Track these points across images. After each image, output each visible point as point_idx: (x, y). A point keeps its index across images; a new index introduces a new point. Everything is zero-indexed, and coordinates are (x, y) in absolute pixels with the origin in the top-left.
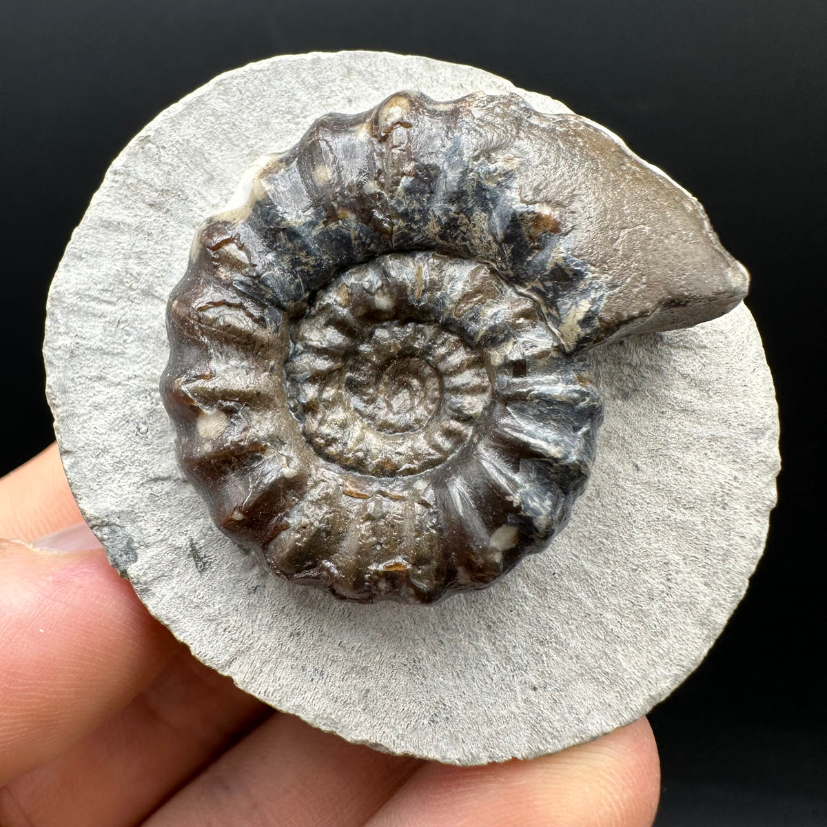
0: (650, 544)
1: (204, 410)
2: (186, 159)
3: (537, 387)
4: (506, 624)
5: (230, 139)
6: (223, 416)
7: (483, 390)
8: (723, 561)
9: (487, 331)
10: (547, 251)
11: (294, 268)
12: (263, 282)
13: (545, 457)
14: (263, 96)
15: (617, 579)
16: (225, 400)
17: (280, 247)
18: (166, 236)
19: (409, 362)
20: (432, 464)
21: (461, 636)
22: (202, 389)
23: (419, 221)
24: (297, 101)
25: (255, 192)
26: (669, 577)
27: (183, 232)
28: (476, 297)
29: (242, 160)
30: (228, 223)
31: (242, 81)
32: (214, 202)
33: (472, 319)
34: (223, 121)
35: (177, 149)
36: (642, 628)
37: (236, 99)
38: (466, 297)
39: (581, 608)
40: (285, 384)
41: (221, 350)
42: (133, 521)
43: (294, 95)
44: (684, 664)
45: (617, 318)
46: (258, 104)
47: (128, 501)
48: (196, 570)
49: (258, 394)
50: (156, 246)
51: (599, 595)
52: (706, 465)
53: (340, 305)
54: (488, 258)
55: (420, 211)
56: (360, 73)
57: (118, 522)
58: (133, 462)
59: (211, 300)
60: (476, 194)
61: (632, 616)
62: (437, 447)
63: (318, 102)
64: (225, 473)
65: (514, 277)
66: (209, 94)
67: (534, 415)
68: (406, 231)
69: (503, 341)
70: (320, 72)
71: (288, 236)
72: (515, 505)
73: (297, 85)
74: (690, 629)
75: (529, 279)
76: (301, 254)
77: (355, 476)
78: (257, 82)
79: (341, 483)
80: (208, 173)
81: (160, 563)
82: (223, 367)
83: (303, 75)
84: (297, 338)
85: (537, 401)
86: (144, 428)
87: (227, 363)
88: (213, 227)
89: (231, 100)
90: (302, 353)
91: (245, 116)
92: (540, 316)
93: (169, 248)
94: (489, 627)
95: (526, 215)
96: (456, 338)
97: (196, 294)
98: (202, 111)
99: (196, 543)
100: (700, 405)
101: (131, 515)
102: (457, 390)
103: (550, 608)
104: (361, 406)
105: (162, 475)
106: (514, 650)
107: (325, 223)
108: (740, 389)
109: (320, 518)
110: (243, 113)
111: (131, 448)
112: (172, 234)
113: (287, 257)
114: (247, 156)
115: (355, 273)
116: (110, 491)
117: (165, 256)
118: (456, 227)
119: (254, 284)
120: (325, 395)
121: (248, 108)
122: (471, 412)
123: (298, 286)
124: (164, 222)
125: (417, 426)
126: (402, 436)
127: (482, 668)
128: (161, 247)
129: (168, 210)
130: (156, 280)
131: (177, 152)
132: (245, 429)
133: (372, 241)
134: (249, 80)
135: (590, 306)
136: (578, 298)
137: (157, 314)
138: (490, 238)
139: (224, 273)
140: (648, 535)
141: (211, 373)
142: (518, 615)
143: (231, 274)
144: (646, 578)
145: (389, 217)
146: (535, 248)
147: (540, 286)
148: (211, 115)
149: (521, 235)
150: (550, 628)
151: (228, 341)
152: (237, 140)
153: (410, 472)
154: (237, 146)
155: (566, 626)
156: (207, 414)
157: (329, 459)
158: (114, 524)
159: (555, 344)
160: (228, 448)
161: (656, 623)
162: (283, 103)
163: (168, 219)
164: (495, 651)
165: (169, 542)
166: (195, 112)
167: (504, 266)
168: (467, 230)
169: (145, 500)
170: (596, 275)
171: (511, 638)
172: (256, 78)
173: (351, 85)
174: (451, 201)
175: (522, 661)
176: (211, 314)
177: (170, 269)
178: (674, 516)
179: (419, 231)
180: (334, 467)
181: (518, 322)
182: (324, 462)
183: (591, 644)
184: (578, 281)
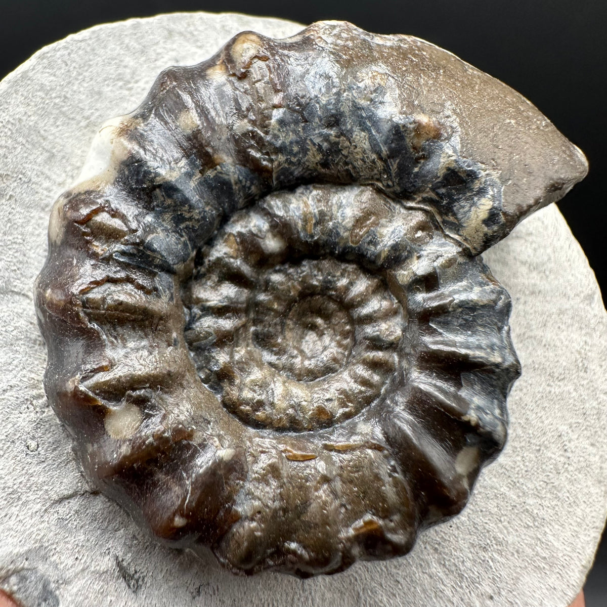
0: (543, 422)
1: (111, 408)
2: (20, 139)
3: (456, 296)
4: (449, 541)
5: (63, 113)
6: (135, 409)
7: (395, 313)
8: (598, 419)
9: (389, 251)
10: (435, 159)
11: (177, 226)
12: (149, 247)
13: (486, 365)
14: (90, 66)
15: (527, 464)
16: (134, 390)
17: (158, 206)
18: (15, 224)
19: (310, 301)
20: (368, 401)
21: (414, 568)
22: (105, 383)
23: (298, 153)
24: (125, 67)
25: (117, 152)
26: (566, 448)
27: (32, 218)
28: (369, 219)
29: (81, 133)
30: (92, 192)
31: (66, 52)
32: (60, 180)
33: (370, 242)
34: (54, 95)
35: (9, 129)
36: (559, 503)
37: (63, 71)
38: (359, 222)
39: (507, 502)
40: (190, 355)
41: (115, 334)
42: (45, 558)
43: (121, 61)
44: (596, 525)
45: (519, 210)
46: (87, 74)
47: (34, 536)
48: (131, 591)
49: (169, 374)
50: (6, 237)
51: (518, 484)
52: (562, 337)
53: (232, 257)
54: (372, 178)
55: (297, 142)
56: (181, 34)
57: (26, 564)
58: (29, 488)
59: (93, 280)
60: (353, 114)
61: (549, 495)
62: (365, 382)
63: (145, 66)
64: (152, 474)
65: (402, 192)
66: (33, 69)
67: (460, 325)
68: (286, 166)
69: (407, 258)
70: (143, 37)
71: (166, 192)
72: (473, 423)
73: (122, 52)
74: (592, 490)
75: (418, 190)
76: (184, 208)
77: (291, 437)
78: (81, 52)
79: (283, 449)
80: (47, 151)
81: (87, 598)
82: (121, 352)
83: (127, 41)
84: (190, 302)
85: (460, 310)
86: (33, 444)
87: (125, 347)
88: (74, 200)
89: (58, 73)
90: (200, 317)
91: (75, 88)
92: (435, 225)
93: (20, 237)
94: (436, 550)
95: (409, 126)
96: (355, 266)
97: (72, 277)
98: (30, 87)
99: (123, 561)
100: (543, 285)
101: (41, 552)
102: (370, 319)
103: (482, 511)
104: (273, 358)
105: (66, 493)
106: (464, 565)
107: (202, 172)
108: (566, 264)
109: (271, 496)
110: (73, 85)
111: (24, 472)
112: (21, 221)
113: (168, 216)
114: (85, 128)
115: (238, 221)
116: (9, 530)
117: (17, 246)
118: (339, 151)
119: (139, 251)
120: (237, 357)
121: (77, 79)
122: (392, 338)
123: (185, 244)
124: (10, 210)
125: (337, 366)
126: (324, 380)
127: (441, 595)
128: (10, 238)
129: (11, 196)
130: (12, 274)
131: (9, 133)
132: (164, 417)
133: (252, 184)
134: (72, 51)
135: (491, 203)
136: (476, 199)
137: (21, 311)
138: (374, 156)
139: (99, 247)
140: (539, 415)
141: (110, 362)
142: (458, 528)
143: (109, 246)
144: (549, 454)
145: (267, 154)
146: (420, 158)
147: (433, 195)
148: (39, 91)
149: (405, 148)
150: (488, 532)
151: (122, 322)
152: (72, 113)
153: (347, 416)
154: (73, 119)
155: (500, 525)
156: (115, 412)
157: (259, 425)
158: (23, 569)
159: (460, 249)
160: (151, 444)
161: (568, 495)
162: (111, 70)
163: (13, 206)
164: (447, 572)
165: (92, 569)
166: (21, 89)
167: (390, 183)
168: (349, 153)
169: (53, 528)
170: (487, 172)
171: (458, 554)
172: (80, 49)
173: (175, 46)
174: (329, 125)
175: (474, 573)
176: (96, 295)
177: (25, 259)
178: (553, 391)
179: (299, 164)
180: (266, 432)
181: (417, 236)
182: (254, 431)
183: (525, 534)
184: (473, 182)
